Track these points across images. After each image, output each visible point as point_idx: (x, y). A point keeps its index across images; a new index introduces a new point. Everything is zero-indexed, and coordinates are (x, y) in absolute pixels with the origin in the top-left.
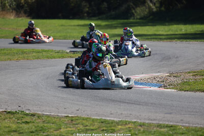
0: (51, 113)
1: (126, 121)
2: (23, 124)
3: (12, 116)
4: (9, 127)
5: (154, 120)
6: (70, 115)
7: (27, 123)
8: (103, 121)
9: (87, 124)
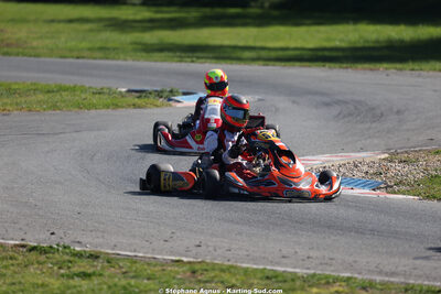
0: (135, 251)
1: (327, 277)
2: (76, 279)
3: (42, 258)
4: (43, 285)
5: (393, 274)
6: (185, 259)
7: (85, 275)
8: (270, 274)
9: (234, 281)
